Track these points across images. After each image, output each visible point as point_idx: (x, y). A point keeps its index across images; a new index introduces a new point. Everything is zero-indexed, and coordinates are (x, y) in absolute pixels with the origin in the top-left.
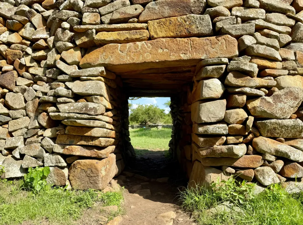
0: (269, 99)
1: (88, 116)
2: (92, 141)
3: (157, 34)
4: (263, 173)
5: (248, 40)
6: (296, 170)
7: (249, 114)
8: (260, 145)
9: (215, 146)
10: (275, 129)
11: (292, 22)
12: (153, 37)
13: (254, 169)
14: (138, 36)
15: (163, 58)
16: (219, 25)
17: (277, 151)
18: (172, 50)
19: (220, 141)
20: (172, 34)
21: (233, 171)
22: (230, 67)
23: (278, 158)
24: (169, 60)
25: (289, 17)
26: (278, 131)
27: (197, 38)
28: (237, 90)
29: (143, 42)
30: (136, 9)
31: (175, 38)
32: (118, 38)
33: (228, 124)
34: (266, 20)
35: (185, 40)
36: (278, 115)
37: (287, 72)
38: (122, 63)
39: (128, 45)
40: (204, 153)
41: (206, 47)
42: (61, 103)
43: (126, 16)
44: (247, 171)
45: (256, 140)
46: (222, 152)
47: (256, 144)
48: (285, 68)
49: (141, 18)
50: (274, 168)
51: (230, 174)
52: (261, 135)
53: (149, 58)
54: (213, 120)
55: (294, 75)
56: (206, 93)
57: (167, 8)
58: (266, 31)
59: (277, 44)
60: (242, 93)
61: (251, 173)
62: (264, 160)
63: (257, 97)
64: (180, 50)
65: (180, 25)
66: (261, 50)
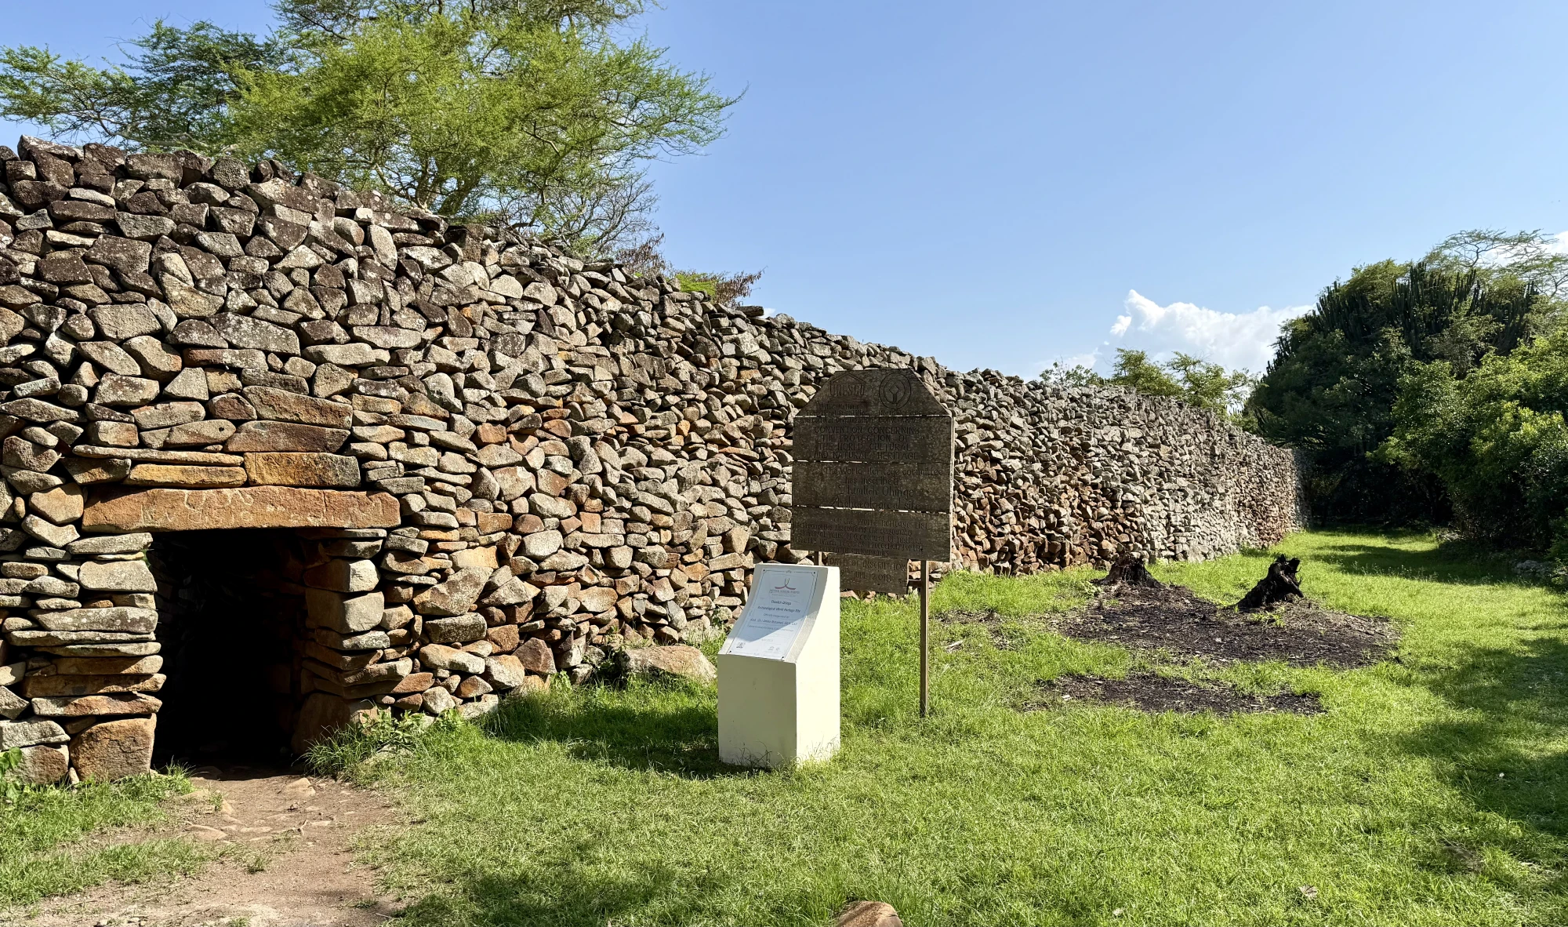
0: (442, 588)
1: (130, 636)
2: (138, 683)
3: (263, 478)
4: (434, 697)
5: (416, 503)
6: (475, 685)
7: (415, 612)
8: (430, 657)
9: (368, 666)
10: (449, 632)
11: (472, 469)
12: (255, 481)
13: (421, 692)
14: (225, 479)
15: (275, 522)
16: (373, 475)
17: (452, 663)
18: (291, 509)
19: (375, 658)
20: (292, 481)
21: (392, 700)
22: (389, 544)
23: (453, 672)
24: (287, 525)
25: (469, 460)
26: (454, 634)
27: (336, 492)
28: (400, 579)
29: (237, 490)
30: (221, 429)
31: (297, 487)
32: (184, 478)
33: (386, 631)
34: (440, 469)
35: (315, 492)
36: (454, 611)
37: (465, 544)
38: (193, 528)
39: (205, 493)
40: (351, 679)
41: (351, 509)
42: (49, 610)
43: (203, 441)
44: (412, 698)
45: (424, 649)
46: (380, 675)
47: (425, 656)
48: (462, 539)
49: (232, 447)
50: (448, 687)
51: (387, 706)
52: (431, 642)
53: (249, 521)
54: (367, 627)
55: (474, 547)
56: (355, 585)
57: (283, 435)
58: (438, 484)
59: (453, 506)
60: (406, 585)
61: (418, 699)
62: (435, 677)
63: (427, 587)
64: (308, 510)
65: (306, 468)
66: (433, 518)
